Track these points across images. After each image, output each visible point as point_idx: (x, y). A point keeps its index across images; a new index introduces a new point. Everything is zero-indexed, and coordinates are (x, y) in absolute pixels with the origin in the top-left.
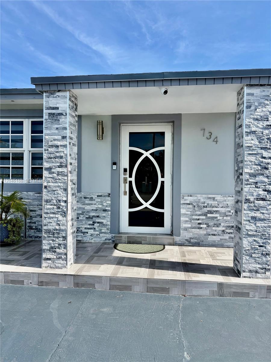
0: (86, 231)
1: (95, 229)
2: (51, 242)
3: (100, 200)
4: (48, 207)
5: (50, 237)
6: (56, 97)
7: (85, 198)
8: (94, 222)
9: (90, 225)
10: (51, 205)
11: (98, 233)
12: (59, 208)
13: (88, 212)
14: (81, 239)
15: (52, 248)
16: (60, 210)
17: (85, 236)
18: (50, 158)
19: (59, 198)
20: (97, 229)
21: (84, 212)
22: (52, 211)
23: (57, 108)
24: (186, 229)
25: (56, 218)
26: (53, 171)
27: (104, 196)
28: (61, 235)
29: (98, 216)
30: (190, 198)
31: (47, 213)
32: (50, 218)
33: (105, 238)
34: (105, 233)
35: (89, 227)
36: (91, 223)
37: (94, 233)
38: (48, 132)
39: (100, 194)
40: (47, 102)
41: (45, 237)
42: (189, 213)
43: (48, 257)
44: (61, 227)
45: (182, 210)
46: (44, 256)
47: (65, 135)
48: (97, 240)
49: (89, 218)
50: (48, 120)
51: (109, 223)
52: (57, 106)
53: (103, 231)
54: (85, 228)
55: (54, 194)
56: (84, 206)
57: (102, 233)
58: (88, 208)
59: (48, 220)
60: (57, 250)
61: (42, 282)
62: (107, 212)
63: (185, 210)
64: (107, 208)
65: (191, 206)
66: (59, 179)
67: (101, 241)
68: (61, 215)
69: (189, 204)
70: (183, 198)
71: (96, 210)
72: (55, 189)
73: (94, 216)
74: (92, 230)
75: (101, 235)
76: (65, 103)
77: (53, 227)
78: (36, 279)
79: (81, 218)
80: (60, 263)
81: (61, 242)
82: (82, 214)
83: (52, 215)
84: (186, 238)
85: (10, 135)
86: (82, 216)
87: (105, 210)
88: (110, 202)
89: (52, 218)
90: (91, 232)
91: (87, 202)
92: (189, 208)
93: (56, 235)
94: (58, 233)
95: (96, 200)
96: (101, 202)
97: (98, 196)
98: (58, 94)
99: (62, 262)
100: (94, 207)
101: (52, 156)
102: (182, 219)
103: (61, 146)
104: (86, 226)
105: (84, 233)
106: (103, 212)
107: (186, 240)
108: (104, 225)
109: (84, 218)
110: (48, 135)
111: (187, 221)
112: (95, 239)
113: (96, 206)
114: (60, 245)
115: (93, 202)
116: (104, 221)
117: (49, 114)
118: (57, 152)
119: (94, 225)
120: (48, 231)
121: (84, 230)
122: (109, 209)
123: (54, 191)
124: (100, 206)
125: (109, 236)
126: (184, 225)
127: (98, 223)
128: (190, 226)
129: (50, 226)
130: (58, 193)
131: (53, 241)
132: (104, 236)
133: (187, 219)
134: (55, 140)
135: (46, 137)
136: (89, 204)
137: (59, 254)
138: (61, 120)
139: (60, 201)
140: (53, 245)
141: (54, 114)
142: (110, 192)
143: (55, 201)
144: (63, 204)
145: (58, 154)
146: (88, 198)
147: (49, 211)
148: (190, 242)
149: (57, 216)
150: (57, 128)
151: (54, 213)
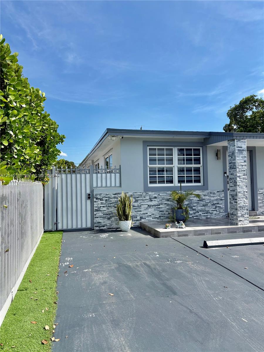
0: (212, 212)
1: (217, 210)
2: (242, 212)
3: (218, 194)
4: (240, 195)
5: (241, 210)
6: (241, 142)
7: (211, 193)
8: (216, 207)
9: (214, 208)
10: (241, 194)
11: (218, 213)
12: (244, 195)
13: (213, 201)
14: (210, 217)
15: (242, 215)
16: (245, 196)
17: (212, 215)
18: (239, 171)
19: (244, 190)
20: (218, 211)
21: (211, 201)
22: (242, 197)
23: (242, 147)
24: (260, 207)
25: (243, 200)
26: (241, 177)
27: (221, 192)
28: (245, 208)
29: (218, 203)
30: (262, 190)
31: (239, 198)
32: (241, 200)
33: (222, 215)
34: (222, 212)
35: (213, 209)
36: (215, 207)
37: (217, 213)
38: (238, 158)
39: (218, 191)
40: (237, 144)
41: (239, 210)
42: (261, 198)
43: (241, 219)
44: (246, 204)
45: (258, 197)
46: (239, 219)
47: (245, 160)
48: (218, 217)
49: (213, 205)
50: (238, 153)
51: (224, 207)
52: (242, 146)
53: (221, 211)
54: (212, 211)
55: (242, 188)
56: (210, 198)
57: (220, 212)
58: (212, 198)
59: (240, 202)
60: (245, 216)
61: (245, 231)
62: (222, 201)
63: (260, 197)
64: (222, 198)
65: (262, 195)
66: (244, 181)
67: (220, 217)
68: (245, 198)
69: (261, 194)
70: (259, 191)
71: (217, 200)
72: (242, 186)
73: (216, 203)
74: (215, 211)
75: (220, 214)
76: (245, 145)
77: (242, 205)
78: (242, 230)
79: (209, 205)
80: (246, 222)
81: (246, 212)
82: (209, 203)
83: (242, 199)
84: (261, 212)
85: (165, 156)
86: (209, 204)
87: (221, 200)
88: (224, 195)
89: (242, 200)
90: (215, 212)
91: (212, 195)
92: (262, 196)
93: (243, 209)
94: (244, 208)
95: (216, 194)
96: (219, 195)
97: (218, 192)
98: (242, 140)
99: (247, 221)
100: (215, 198)
101: (240, 170)
102: (258, 202)
103: (244, 165)
104: (212, 209)
105: (211, 213)
106: (220, 201)
107: (261, 213)
108: (221, 208)
109: (211, 205)
110: (238, 160)
111: (261, 203)
112: (217, 216)
113: (217, 198)
114: (245, 213)
115: (215, 195)
116: (221, 206)
117: (238, 150)
118: (242, 168)
119: (216, 208)
120: (240, 207)
121: (211, 212)
122: (224, 198)
123: (242, 187)
124: (219, 197)
125: (224, 214)
126: (260, 205)
127: (218, 207)
128: (262, 205)
129: (241, 204)
130: (244, 188)
131: (243, 211)
132: (222, 214)
133: (261, 202)
134: (241, 162)
135: (238, 161)
136: (213, 197)
137: (245, 217)
138: (243, 153)
139: (244, 192)
140: (242, 214)
141: (240, 150)
142: (223, 189)
143: (242, 192)
144: (246, 193)
145: (243, 169)
146: (212, 193)
147: (240, 197)
148: (263, 213)
149: (244, 199)
150: (242, 157)
151: (242, 198)
